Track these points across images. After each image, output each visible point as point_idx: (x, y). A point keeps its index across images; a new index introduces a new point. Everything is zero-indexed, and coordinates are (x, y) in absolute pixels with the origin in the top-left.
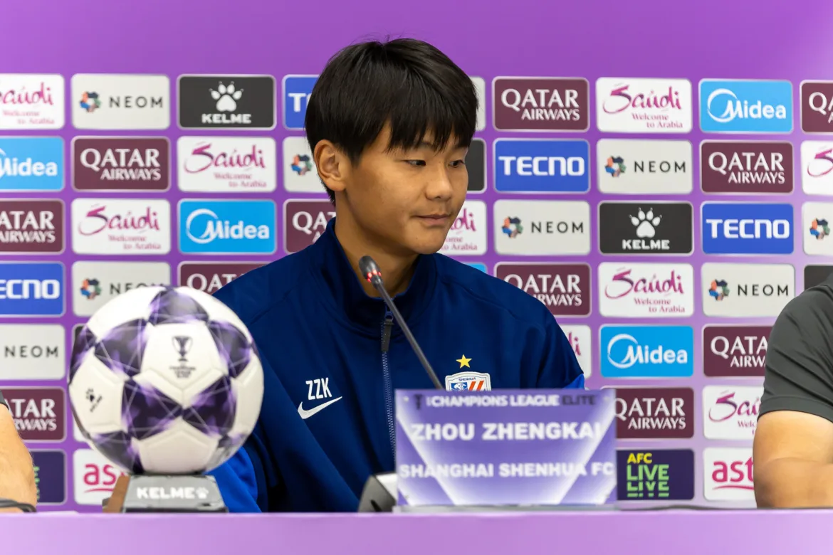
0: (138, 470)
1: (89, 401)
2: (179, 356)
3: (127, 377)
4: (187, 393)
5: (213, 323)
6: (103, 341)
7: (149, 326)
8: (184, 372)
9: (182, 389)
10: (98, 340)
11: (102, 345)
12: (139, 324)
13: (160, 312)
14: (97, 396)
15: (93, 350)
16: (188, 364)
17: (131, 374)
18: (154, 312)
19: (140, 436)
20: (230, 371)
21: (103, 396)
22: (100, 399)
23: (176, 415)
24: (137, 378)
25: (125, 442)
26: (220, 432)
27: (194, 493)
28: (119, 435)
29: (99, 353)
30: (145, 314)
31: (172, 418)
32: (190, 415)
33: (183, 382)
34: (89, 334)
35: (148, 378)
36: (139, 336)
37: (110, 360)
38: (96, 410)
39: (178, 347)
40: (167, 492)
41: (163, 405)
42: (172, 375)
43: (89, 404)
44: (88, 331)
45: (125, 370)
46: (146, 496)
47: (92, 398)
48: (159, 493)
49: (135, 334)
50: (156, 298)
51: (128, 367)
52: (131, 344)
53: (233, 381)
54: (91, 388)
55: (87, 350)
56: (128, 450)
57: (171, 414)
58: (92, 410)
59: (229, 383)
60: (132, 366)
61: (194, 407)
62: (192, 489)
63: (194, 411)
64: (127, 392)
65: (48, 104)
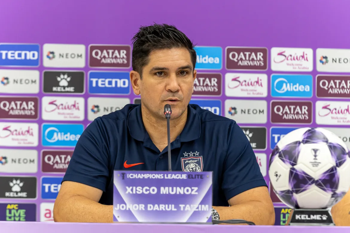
0: (297, 207)
1: (275, 177)
2: (314, 157)
3: (291, 166)
4: (317, 174)
5: (330, 143)
6: (282, 151)
7: (302, 144)
8: (316, 164)
9: (315, 172)
10: (280, 150)
11: (282, 152)
12: (297, 143)
13: (307, 138)
14: (279, 174)
15: (278, 155)
16: (317, 161)
17: (293, 165)
18: (304, 139)
19: (297, 192)
20: (337, 164)
21: (281, 175)
22: (280, 176)
23: (312, 183)
24: (295, 167)
25: (291, 195)
26: (332, 191)
27: (321, 217)
28: (288, 191)
29: (280, 156)
30: (301, 139)
31: (310, 184)
32: (318, 183)
33: (315, 168)
34: (277, 148)
35: (299, 167)
36: (297, 149)
37: (284, 159)
38: (279, 180)
39: (314, 153)
40: (309, 217)
41: (307, 179)
42: (310, 165)
43: (275, 178)
45: (290, 163)
48: (305, 217)
49: (296, 147)
50: (306, 132)
51: (292, 162)
52: (293, 152)
53: (338, 168)
54: (276, 171)
55: (276, 155)
56: (292, 198)
57: (310, 182)
58: (277, 181)
59: (336, 169)
60: (293, 161)
61: (320, 179)
62: (320, 216)
63: (320, 181)
64: (291, 173)
65: (306, 61)
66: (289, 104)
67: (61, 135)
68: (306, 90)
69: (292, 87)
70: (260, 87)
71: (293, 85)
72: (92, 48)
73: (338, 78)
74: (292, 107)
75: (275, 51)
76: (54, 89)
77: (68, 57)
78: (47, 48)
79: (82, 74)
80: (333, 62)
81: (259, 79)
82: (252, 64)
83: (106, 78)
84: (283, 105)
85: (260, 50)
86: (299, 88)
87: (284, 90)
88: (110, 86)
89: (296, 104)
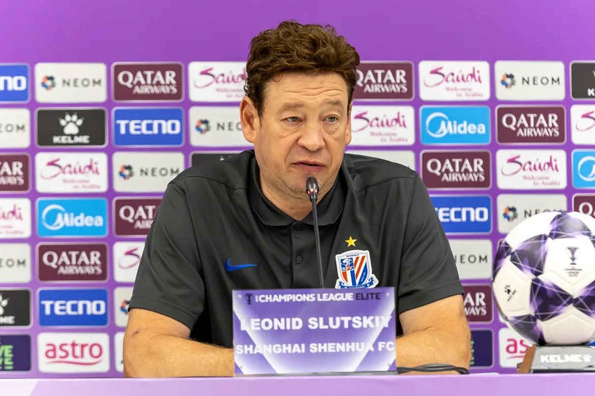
0: (541, 342)
1: (506, 293)
2: (571, 261)
3: (533, 277)
4: (576, 287)
6: (517, 251)
7: (549, 239)
8: (574, 272)
9: (573, 284)
10: (513, 250)
11: (516, 254)
12: (542, 238)
13: (557, 229)
14: (512, 290)
15: (509, 257)
16: (576, 267)
17: (537, 274)
18: (552, 230)
19: (543, 318)
21: (517, 290)
22: (515, 292)
23: (569, 303)
24: (540, 277)
25: (533, 323)
27: (581, 358)
28: (528, 318)
29: (513, 260)
30: (547, 232)
31: (565, 305)
32: (578, 303)
33: (574, 279)
34: (507, 246)
35: (546, 278)
36: (542, 248)
37: (521, 264)
38: (513, 299)
39: (570, 255)
40: (562, 358)
41: (560, 296)
42: (566, 274)
43: (507, 296)
44: (506, 244)
45: (532, 271)
46: (547, 361)
47: (509, 291)
48: (556, 359)
49: (539, 245)
50: (554, 220)
51: (535, 269)
52: (536, 253)
54: (508, 285)
55: (505, 257)
56: (535, 328)
57: (565, 302)
58: (508, 300)
60: (537, 268)
61: (581, 297)
62: (580, 356)
63: (581, 300)
64: (534, 287)
65: (478, 82)
66: (451, 156)
67: (69, 217)
68: (479, 132)
69: (455, 126)
70: (403, 128)
71: (458, 124)
72: (118, 69)
73: (532, 111)
74: (457, 161)
75: (425, 67)
76: (56, 139)
77: (77, 84)
78: (42, 70)
79: (102, 113)
80: (523, 83)
81: (401, 115)
82: (388, 90)
83: (142, 119)
84: (442, 157)
85: (400, 67)
86: (468, 128)
87: (442, 132)
88: (150, 132)
89: (463, 156)
